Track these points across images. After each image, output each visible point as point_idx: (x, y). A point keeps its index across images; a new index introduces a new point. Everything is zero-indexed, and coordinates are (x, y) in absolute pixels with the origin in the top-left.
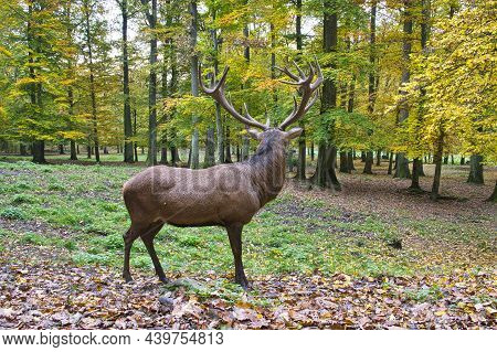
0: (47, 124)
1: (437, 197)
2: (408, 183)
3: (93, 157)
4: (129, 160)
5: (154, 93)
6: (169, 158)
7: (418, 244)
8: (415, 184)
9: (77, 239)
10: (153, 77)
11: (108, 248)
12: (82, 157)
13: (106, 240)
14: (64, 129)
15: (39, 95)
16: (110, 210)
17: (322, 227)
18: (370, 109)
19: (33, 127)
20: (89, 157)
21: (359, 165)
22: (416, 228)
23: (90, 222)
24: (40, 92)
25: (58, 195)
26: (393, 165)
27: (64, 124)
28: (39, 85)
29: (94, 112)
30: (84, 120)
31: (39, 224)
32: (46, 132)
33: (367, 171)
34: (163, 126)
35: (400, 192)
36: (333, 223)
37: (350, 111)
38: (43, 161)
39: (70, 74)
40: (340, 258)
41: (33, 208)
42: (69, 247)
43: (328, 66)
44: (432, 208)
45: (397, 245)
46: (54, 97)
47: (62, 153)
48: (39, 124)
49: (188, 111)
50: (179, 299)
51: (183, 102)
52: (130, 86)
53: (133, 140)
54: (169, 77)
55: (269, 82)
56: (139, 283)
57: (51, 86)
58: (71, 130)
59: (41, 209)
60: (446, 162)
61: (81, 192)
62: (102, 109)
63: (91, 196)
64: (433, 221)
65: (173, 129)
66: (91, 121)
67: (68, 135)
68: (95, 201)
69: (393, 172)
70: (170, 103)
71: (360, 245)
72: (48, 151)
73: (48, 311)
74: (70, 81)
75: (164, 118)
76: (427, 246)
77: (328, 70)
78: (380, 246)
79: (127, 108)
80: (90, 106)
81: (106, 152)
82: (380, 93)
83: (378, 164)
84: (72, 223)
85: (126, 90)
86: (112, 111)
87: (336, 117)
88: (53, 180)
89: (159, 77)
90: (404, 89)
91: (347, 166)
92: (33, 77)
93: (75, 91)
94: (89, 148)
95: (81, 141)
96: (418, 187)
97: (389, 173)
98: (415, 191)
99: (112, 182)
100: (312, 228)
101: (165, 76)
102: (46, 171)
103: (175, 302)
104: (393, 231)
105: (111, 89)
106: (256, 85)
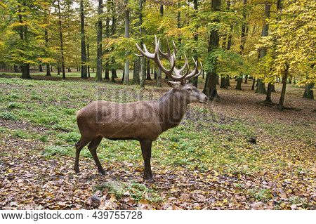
0: (31, 53)
1: (282, 108)
2: (264, 97)
3: (61, 74)
4: (85, 77)
5: (101, 33)
6: (110, 75)
7: (268, 140)
8: (268, 98)
9: (49, 134)
10: (100, 23)
11: (68, 141)
12: (54, 74)
13: (67, 135)
14: (42, 56)
15: (26, 33)
16: (70, 114)
17: (206, 128)
18: (242, 47)
19: (22, 55)
20: (59, 74)
21: (233, 83)
22: (267, 129)
23: (57, 122)
24: (26, 32)
25: (37, 103)
26: (256, 83)
27: (42, 53)
28: (26, 27)
29: (62, 45)
30: (55, 51)
31: (24, 123)
32: (30, 58)
33: (238, 88)
34: (106, 56)
35: (258, 104)
36: (214, 124)
37: (229, 48)
38: (28, 77)
39: (46, 21)
40: (216, 150)
41: (21, 112)
42: (43, 140)
43: (214, 21)
44: (278, 115)
45: (253, 141)
46: (35, 35)
47: (41, 71)
48: (25, 53)
49: (122, 47)
50: (104, 197)
51: (119, 41)
52: (85, 28)
53: (87, 64)
54: (111, 23)
55: (176, 30)
56: (84, 174)
57: (33, 28)
58: (47, 57)
59: (26, 113)
60: (290, 82)
61: (52, 101)
62: (67, 43)
63: (58, 103)
64: (278, 124)
65: (113, 58)
66: (60, 52)
67: (45, 60)
68: (61, 108)
69: (255, 89)
70: (111, 42)
71: (230, 140)
72: (32, 69)
73: (22, 203)
74: (46, 25)
75: (107, 51)
76: (273, 141)
77: (214, 23)
78: (242, 142)
79: (83, 43)
80: (59, 41)
81: (69, 71)
82: (249, 37)
83: (246, 83)
84: (46, 122)
85: (83, 31)
86: (74, 45)
87: (219, 55)
88: (34, 93)
89: (104, 23)
90: (263, 41)
91: (225, 84)
92: (22, 22)
93: (49, 32)
94: (58, 69)
95: (53, 64)
96: (270, 101)
97: (253, 89)
98: (268, 103)
99: (72, 94)
100: (200, 128)
101: (108, 22)
102: (30, 86)
103: (101, 199)
104: (252, 130)
105: (73, 30)
106: (166, 32)
